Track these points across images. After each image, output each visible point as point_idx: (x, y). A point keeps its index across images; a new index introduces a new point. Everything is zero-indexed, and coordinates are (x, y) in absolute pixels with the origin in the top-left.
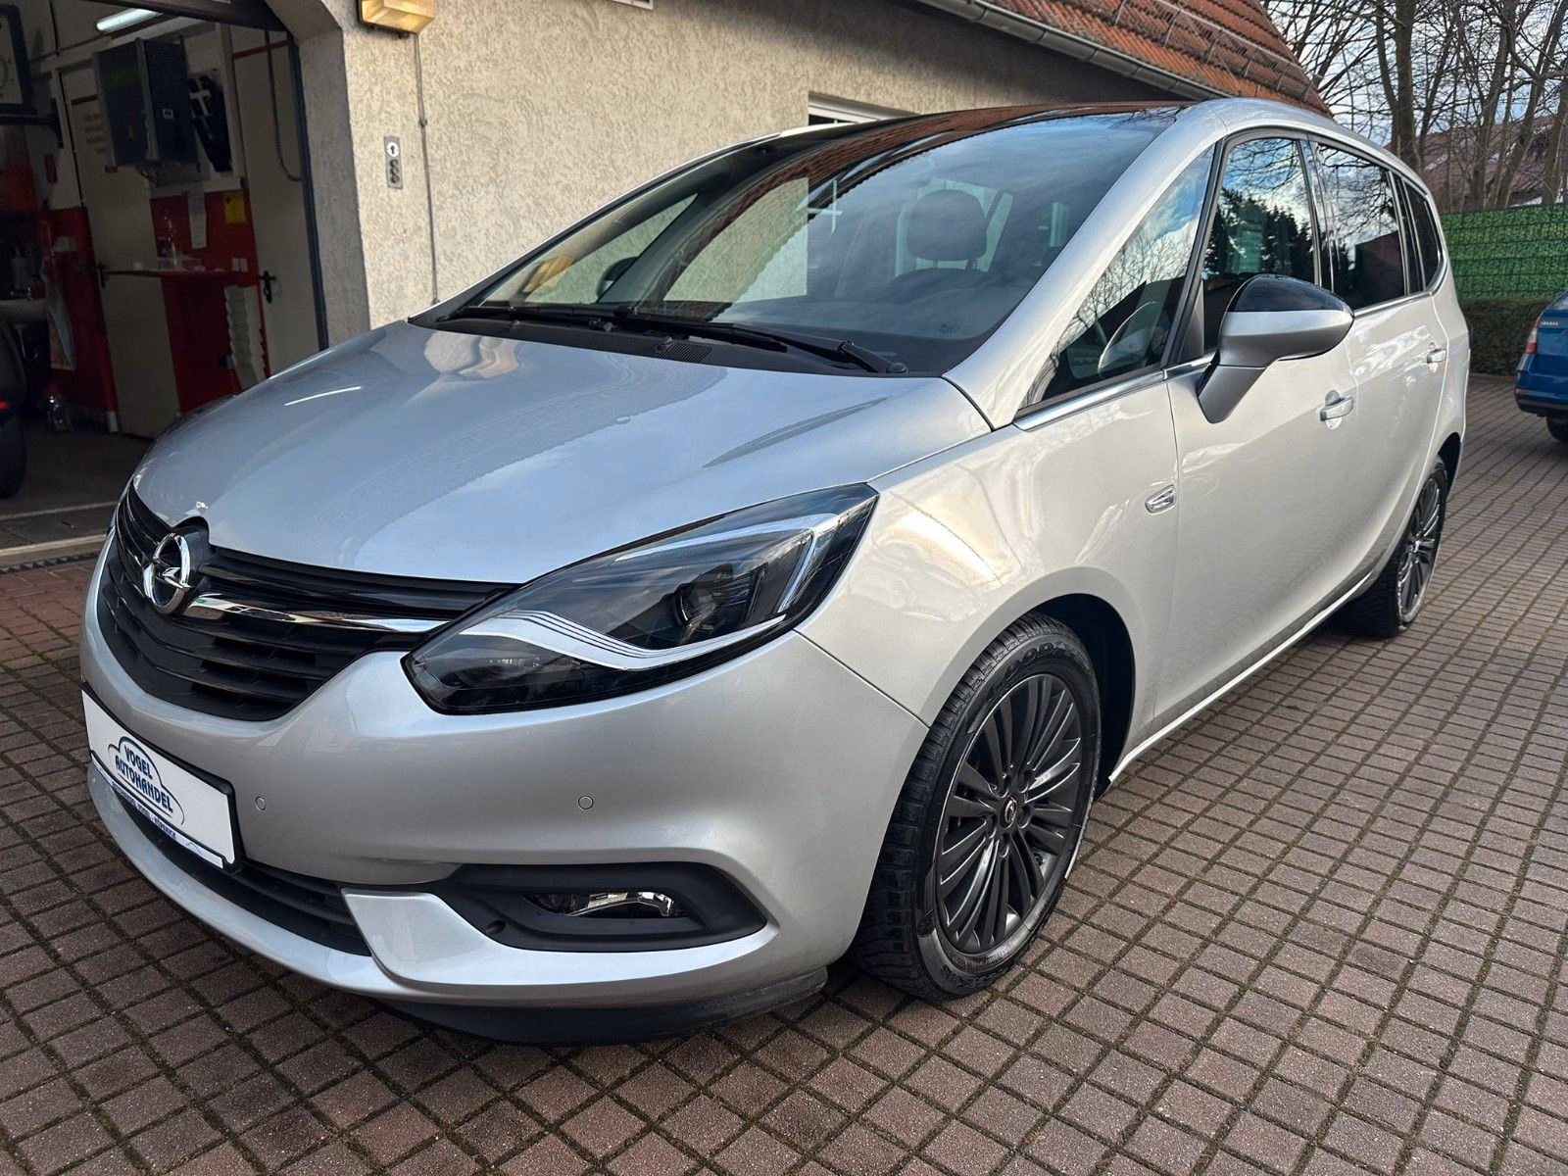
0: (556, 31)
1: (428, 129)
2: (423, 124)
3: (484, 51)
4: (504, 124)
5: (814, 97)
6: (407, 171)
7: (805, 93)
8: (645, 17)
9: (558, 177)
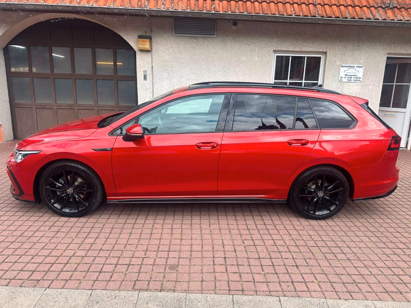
0: (186, 46)
1: (153, 69)
2: (152, 68)
3: (167, 52)
4: (172, 66)
5: (275, 51)
6: (148, 77)
7: (272, 51)
8: (213, 39)
9: (185, 77)
